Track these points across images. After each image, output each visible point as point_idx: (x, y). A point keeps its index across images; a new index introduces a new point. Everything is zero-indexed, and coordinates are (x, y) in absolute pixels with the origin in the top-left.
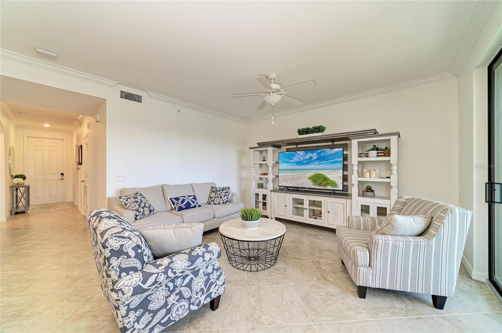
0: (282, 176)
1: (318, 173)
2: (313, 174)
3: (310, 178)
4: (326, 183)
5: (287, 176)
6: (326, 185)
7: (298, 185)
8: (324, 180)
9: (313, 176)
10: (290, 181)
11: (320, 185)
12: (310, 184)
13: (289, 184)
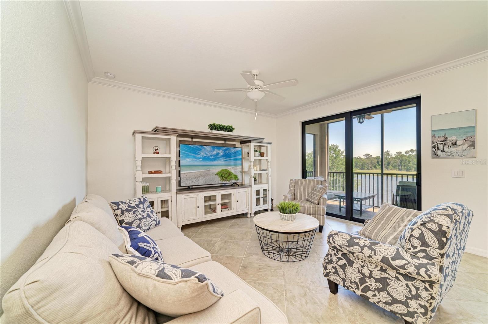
0: (185, 173)
1: (224, 169)
2: (220, 170)
3: (217, 174)
4: (231, 177)
5: (192, 174)
6: (230, 180)
7: (206, 182)
8: (229, 175)
9: (220, 172)
10: (196, 180)
11: (226, 180)
12: (218, 181)
13: (194, 183)
